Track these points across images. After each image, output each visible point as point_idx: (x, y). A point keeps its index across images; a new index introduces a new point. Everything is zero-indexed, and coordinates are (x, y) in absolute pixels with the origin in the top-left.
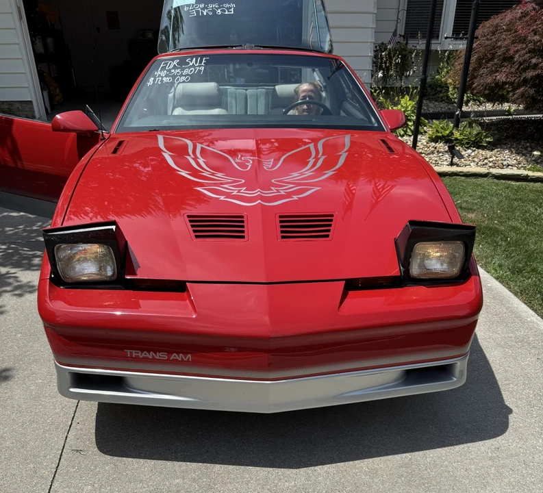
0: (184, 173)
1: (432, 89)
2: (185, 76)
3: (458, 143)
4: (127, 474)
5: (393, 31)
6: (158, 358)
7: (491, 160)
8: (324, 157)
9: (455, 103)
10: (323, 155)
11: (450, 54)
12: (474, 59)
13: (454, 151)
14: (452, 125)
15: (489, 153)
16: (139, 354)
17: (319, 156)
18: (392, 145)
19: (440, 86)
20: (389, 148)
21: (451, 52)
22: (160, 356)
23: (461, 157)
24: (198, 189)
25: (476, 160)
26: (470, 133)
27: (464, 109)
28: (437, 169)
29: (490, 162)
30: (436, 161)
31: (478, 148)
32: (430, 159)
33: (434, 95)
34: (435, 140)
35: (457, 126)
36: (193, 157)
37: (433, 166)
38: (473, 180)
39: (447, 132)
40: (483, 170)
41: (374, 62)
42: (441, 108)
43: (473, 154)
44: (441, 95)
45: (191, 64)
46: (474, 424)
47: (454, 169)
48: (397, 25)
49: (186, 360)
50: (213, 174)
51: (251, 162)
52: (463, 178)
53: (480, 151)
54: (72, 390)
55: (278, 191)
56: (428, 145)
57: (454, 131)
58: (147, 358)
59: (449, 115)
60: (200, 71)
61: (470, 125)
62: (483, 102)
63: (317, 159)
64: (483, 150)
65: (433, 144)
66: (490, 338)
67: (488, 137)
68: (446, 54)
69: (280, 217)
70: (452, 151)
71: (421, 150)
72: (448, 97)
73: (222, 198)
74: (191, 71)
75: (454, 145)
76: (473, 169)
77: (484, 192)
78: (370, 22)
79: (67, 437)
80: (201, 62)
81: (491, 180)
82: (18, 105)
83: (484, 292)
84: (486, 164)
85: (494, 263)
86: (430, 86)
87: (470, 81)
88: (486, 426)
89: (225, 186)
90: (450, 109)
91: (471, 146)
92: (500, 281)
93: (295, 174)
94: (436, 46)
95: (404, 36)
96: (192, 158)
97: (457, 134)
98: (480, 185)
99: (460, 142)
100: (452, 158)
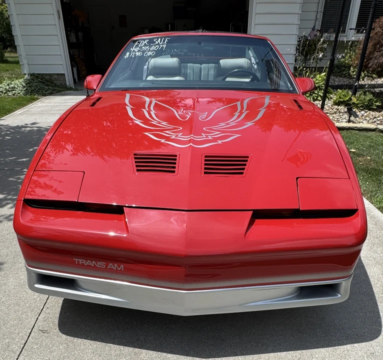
0: (138, 122)
1: (338, 68)
2: (152, 51)
3: (354, 106)
4: (75, 354)
5: (312, 27)
6: (98, 266)
7: (379, 119)
8: (247, 112)
9: (354, 78)
10: (246, 110)
11: (352, 43)
12: (370, 45)
13: (351, 112)
14: (351, 93)
15: (377, 114)
16: (84, 263)
17: (243, 111)
18: (302, 105)
19: (344, 66)
20: (300, 106)
21: (353, 42)
22: (100, 265)
23: (356, 116)
24: (146, 134)
25: (367, 118)
26: (364, 99)
27: (361, 82)
28: (337, 124)
29: (378, 120)
30: (337, 119)
31: (370, 110)
32: (334, 117)
33: (339, 73)
34: (338, 103)
35: (354, 94)
36: (147, 109)
37: (335, 122)
38: (365, 133)
39: (347, 98)
40: (373, 126)
41: (297, 49)
42: (344, 82)
43: (366, 114)
44: (344, 73)
45: (157, 43)
46: (354, 330)
47: (351, 125)
48: (315, 23)
49: (119, 269)
50: (159, 123)
51: (190, 114)
52: (357, 132)
53: (371, 113)
54: (36, 286)
55: (207, 136)
56: (332, 107)
57: (353, 98)
58: (90, 266)
59: (349, 87)
60: (163, 47)
61: (365, 93)
62: (375, 78)
63: (241, 113)
64: (373, 111)
65: (336, 107)
66: (371, 257)
67: (378, 102)
68: (350, 43)
69: (206, 157)
70: (350, 112)
71: (327, 111)
72: (349, 74)
73: (163, 141)
74: (157, 48)
75: (352, 108)
76: (365, 125)
77: (372, 142)
78: (296, 20)
79: (38, 318)
80: (164, 41)
81: (378, 134)
82: (56, 76)
83: (368, 219)
84: (375, 122)
85: (377, 197)
86: (337, 66)
87: (367, 61)
88: (364, 333)
89: (167, 132)
90: (350, 82)
91: (364, 109)
92: (381, 211)
93: (222, 124)
94: (343, 38)
95: (320, 31)
96: (147, 111)
97: (354, 100)
98: (369, 137)
99: (356, 106)
100: (350, 117)
